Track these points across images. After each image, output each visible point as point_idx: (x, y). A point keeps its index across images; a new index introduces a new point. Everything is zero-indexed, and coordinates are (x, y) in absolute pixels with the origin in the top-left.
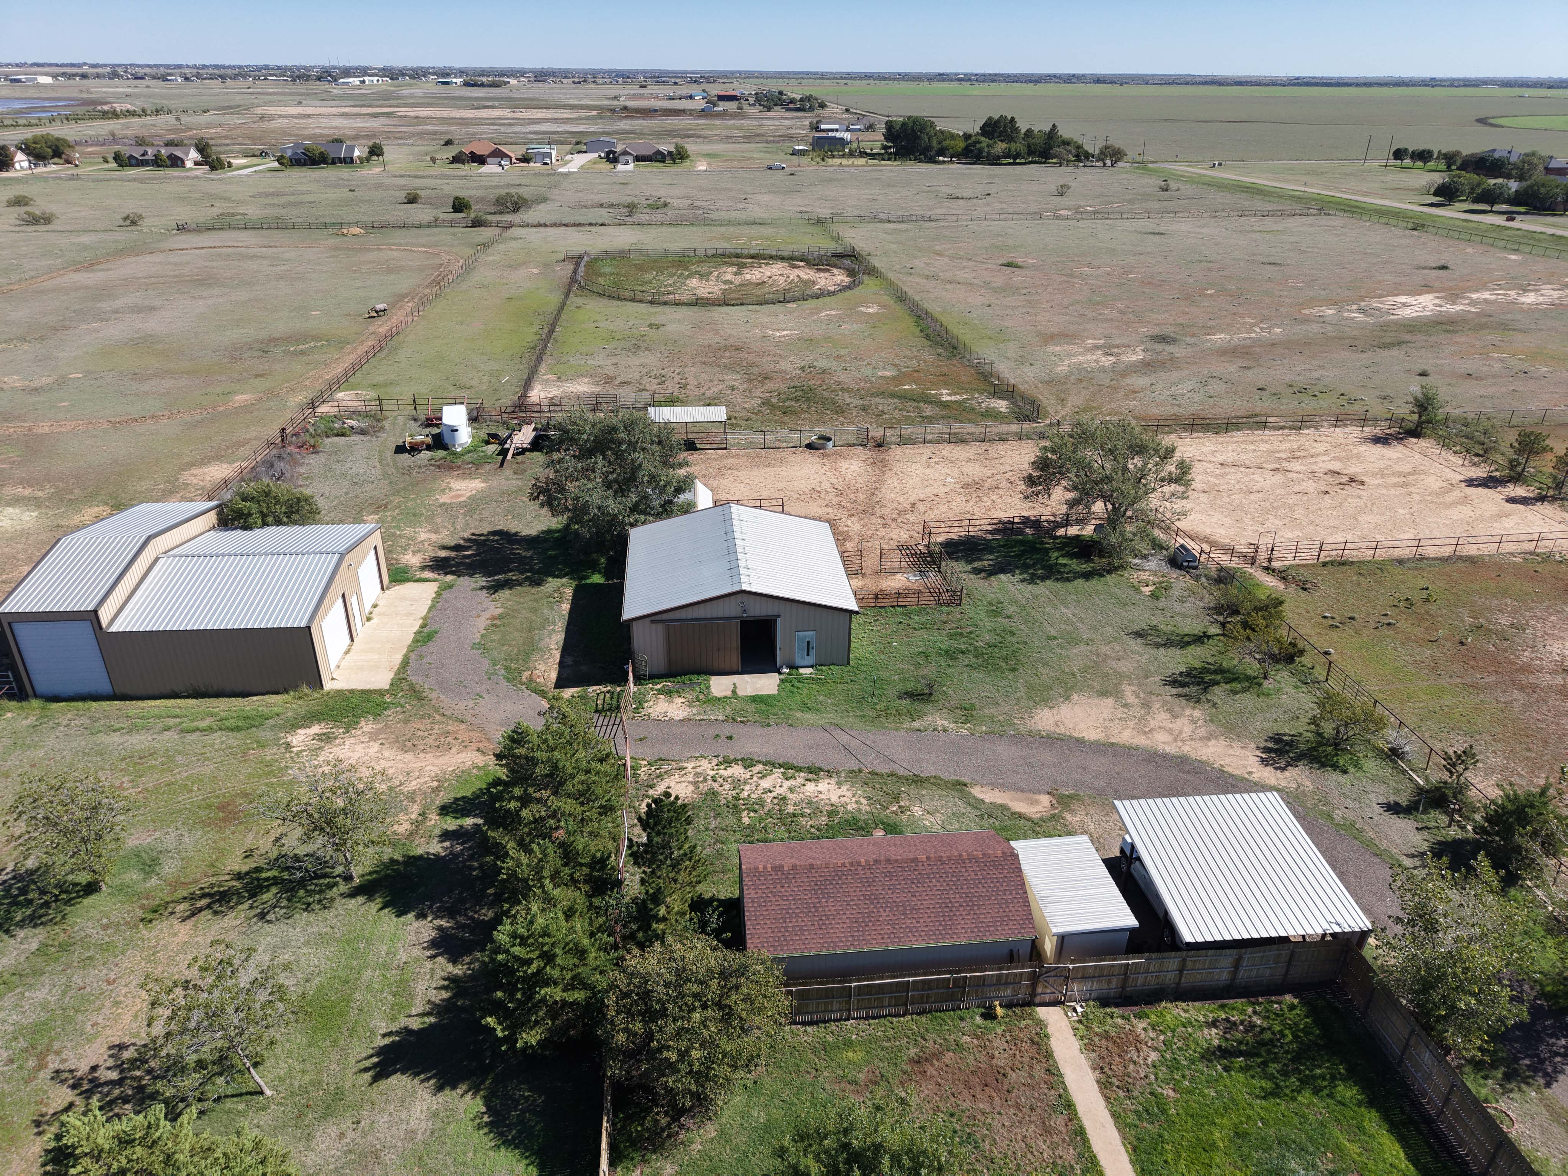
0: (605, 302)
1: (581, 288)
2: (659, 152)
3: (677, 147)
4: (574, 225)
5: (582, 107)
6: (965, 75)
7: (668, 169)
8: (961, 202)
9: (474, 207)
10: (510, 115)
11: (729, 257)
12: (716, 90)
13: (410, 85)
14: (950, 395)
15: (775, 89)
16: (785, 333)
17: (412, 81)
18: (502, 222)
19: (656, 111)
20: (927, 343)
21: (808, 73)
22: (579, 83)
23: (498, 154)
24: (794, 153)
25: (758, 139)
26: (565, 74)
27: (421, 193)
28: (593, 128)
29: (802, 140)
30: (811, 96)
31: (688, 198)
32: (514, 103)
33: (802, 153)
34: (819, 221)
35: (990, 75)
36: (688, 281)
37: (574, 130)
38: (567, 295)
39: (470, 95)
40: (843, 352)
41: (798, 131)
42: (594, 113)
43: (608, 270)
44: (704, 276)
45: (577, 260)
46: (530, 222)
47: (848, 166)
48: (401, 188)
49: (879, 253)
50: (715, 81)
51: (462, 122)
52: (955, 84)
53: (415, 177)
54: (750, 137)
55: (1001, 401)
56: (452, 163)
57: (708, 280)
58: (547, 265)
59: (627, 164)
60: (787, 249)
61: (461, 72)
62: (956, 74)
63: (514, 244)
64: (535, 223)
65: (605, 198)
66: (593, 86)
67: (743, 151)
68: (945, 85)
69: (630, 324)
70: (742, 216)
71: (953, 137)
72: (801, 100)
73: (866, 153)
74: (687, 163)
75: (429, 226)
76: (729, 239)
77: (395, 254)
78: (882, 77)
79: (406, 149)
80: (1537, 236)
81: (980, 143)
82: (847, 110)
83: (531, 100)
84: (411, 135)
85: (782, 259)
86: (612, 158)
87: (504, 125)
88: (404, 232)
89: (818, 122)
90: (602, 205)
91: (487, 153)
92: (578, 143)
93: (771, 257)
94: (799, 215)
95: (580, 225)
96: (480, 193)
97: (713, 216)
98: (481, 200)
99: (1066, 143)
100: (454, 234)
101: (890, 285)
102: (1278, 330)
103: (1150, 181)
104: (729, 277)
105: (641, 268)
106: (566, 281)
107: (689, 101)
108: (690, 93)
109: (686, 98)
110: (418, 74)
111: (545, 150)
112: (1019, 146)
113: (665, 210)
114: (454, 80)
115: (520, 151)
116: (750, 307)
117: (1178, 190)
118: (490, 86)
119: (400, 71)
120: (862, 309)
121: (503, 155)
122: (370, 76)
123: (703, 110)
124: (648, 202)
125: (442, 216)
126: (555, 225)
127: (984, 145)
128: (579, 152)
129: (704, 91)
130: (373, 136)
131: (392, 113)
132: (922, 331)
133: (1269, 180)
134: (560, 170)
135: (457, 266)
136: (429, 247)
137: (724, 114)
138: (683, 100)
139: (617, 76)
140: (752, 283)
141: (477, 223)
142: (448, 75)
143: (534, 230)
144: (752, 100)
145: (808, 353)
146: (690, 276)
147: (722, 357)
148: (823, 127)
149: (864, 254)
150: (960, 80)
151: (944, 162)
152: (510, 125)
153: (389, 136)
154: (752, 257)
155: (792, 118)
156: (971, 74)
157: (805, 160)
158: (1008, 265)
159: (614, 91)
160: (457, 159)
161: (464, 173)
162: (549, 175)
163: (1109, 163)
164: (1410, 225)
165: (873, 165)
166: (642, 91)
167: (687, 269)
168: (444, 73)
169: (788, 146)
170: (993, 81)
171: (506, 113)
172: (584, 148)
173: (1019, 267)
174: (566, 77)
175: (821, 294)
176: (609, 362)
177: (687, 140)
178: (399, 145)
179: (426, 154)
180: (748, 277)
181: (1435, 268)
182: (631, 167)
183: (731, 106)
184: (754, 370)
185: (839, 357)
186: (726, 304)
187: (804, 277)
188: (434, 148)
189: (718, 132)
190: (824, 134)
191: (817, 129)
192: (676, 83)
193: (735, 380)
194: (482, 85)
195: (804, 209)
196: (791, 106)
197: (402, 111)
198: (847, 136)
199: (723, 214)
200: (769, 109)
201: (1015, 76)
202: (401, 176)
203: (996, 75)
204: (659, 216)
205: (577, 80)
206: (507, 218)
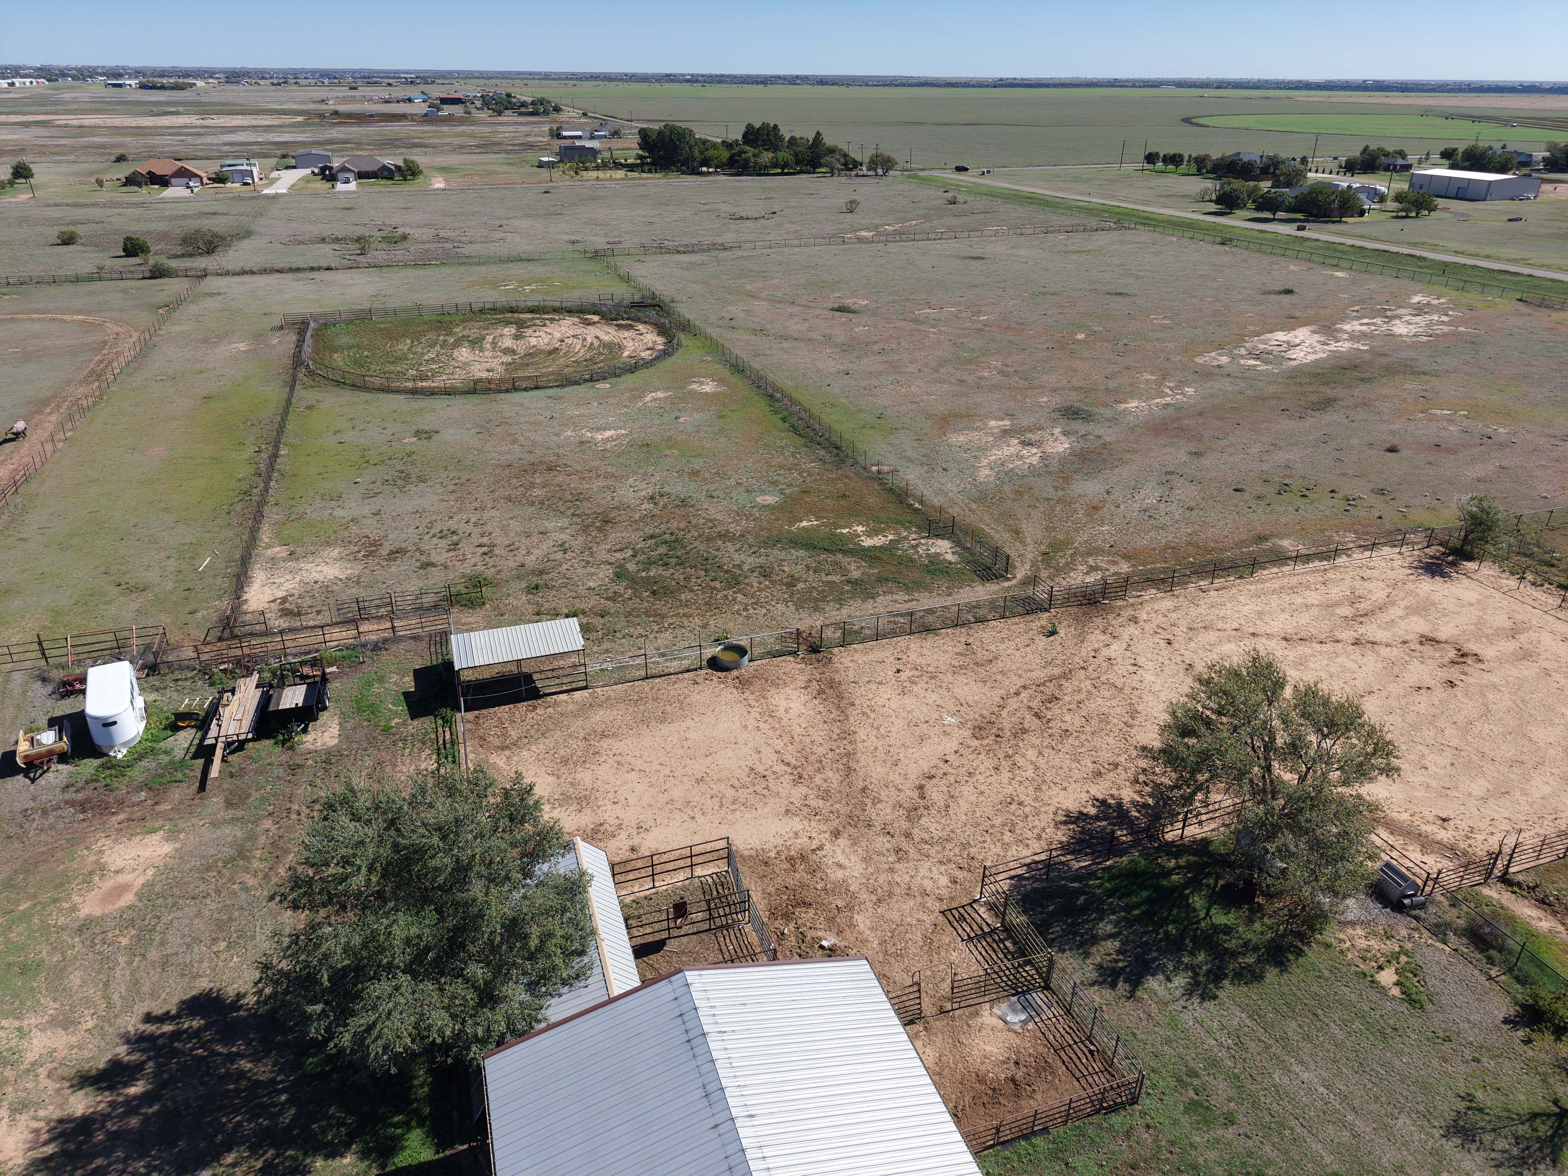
0: (346, 396)
1: (311, 373)
2: (384, 168)
3: (405, 161)
4: (291, 270)
5: (285, 112)
6: (692, 75)
7: (398, 188)
8: (749, 223)
9: (153, 249)
10: (199, 123)
11: (502, 312)
12: (437, 92)
13: (73, 88)
14: (870, 534)
15: (503, 91)
16: (608, 434)
17: (76, 83)
18: (191, 269)
19: (372, 116)
20: (800, 441)
21: (531, 74)
22: (279, 84)
23: (183, 173)
24: (541, 165)
25: (495, 149)
26: (262, 75)
27: (80, 230)
28: (300, 138)
29: (543, 149)
30: (543, 99)
31: (430, 226)
32: (203, 109)
33: (550, 165)
34: (596, 255)
35: (716, 76)
36: (456, 353)
37: (278, 140)
38: (292, 388)
39: (148, 99)
40: (698, 464)
41: (537, 139)
42: (300, 119)
43: (344, 340)
44: (476, 343)
45: (301, 327)
46: (231, 267)
47: (607, 180)
48: (54, 222)
49: (684, 299)
50: (433, 82)
51: (140, 131)
52: (687, 86)
53: (76, 205)
54: (487, 147)
55: (940, 542)
56: (125, 185)
57: (481, 350)
58: (258, 337)
59: (347, 181)
60: (574, 297)
61: (137, 73)
62: (683, 75)
63: (210, 303)
64: (238, 269)
65: (326, 230)
66: (296, 87)
67: (483, 164)
68: (676, 86)
69: (389, 432)
70: (503, 250)
71: (714, 146)
72: (533, 103)
73: (621, 164)
74: (420, 179)
75: (90, 279)
76: (494, 284)
77: (37, 327)
78: (608, 78)
79: (64, 168)
80: (1340, 248)
81: (745, 152)
82: (585, 114)
83: (223, 104)
84: (73, 149)
85: (570, 311)
86: (329, 175)
87: (192, 134)
88: (53, 289)
89: (558, 129)
90: (323, 240)
91: (170, 173)
92: (284, 156)
93: (555, 310)
94: (571, 247)
95: (298, 270)
96: (162, 226)
97: (467, 250)
98: (164, 236)
99: (832, 151)
100: (125, 291)
101: (717, 350)
102: (1190, 390)
103: (932, 192)
104: (508, 343)
105: (391, 335)
106: (287, 361)
107: (408, 105)
108: (409, 94)
109: (404, 101)
110: (83, 74)
111: (245, 167)
112: (784, 155)
113: (405, 245)
114: (128, 82)
115: (214, 167)
116: (549, 392)
117: (965, 202)
118: (172, 88)
119: (60, 70)
120: (694, 386)
121: (191, 175)
122: (22, 77)
123: (426, 115)
124: (382, 234)
125: (108, 263)
126: (264, 271)
127: (750, 154)
128: (288, 168)
129: (423, 93)
130: (23, 150)
131: (49, 122)
132: (784, 420)
133: (1043, 188)
134: (266, 191)
135: (127, 347)
136: (89, 313)
137: (450, 120)
138: (402, 104)
139: (322, 76)
140: (541, 351)
141: (157, 273)
142: (120, 76)
143: (236, 279)
144: (478, 103)
145: (651, 469)
146: (457, 345)
147: (532, 485)
148: (565, 133)
149: (667, 299)
150: (687, 81)
151: (709, 173)
152: (198, 134)
153: (43, 151)
154: (532, 311)
155: (527, 123)
156: (698, 75)
157: (557, 174)
158: (841, 309)
159: (320, 93)
160: (132, 181)
161: (141, 199)
162: (252, 198)
163: (880, 172)
164: (1218, 240)
165: (634, 179)
166: (353, 93)
167: (450, 333)
168: (115, 73)
169: (533, 157)
170: (720, 82)
171: (192, 120)
172: (293, 162)
173: (854, 312)
174: (263, 78)
175: (635, 366)
176: (366, 510)
177: (414, 150)
178: (56, 162)
179: (92, 174)
180: (533, 341)
181: (1280, 293)
182: (353, 186)
183: (457, 110)
184: (585, 506)
185: (695, 473)
186: (516, 389)
187: (606, 338)
188: (103, 166)
189: (448, 140)
190: (568, 143)
191: (559, 136)
192: (390, 85)
193: (563, 529)
194: (162, 87)
195: (573, 238)
196: (523, 110)
197: (62, 119)
198: (595, 144)
199: (478, 247)
200: (500, 113)
201: (741, 77)
202: (55, 205)
203: (722, 76)
204: (399, 253)
205: (275, 81)
206: (201, 262)
